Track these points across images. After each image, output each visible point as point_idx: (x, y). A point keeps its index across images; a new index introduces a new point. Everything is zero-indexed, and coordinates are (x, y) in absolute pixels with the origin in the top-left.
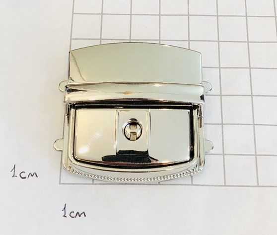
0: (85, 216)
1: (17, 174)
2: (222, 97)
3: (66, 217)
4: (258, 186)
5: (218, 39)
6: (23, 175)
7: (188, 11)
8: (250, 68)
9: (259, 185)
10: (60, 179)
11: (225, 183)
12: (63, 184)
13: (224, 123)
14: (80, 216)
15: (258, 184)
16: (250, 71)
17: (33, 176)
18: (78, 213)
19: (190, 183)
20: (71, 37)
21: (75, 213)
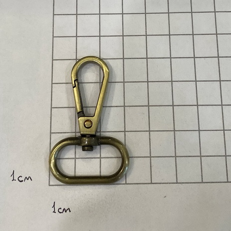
0: (70, 211)
1: (16, 178)
2: (174, 107)
3: (54, 212)
4: (202, 182)
5: (171, 56)
6: (20, 179)
7: (146, 31)
8: (196, 81)
9: (204, 181)
10: (49, 182)
11: (177, 181)
12: (52, 185)
13: (176, 129)
14: (66, 212)
15: (202, 181)
16: (196, 84)
17: (28, 179)
18: (64, 209)
19: (150, 182)
20: (53, 58)
21: (62, 209)
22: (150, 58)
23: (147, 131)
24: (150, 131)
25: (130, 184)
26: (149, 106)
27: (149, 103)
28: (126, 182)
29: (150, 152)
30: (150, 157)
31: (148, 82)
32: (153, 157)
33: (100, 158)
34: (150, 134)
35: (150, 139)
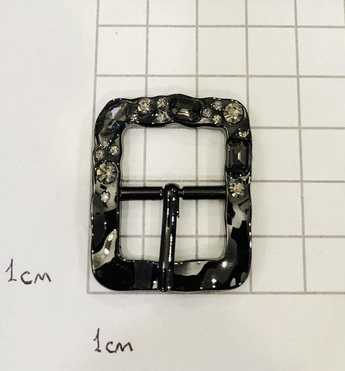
0: (131, 350)
1: (17, 276)
3: (99, 351)
6: (27, 278)
10: (88, 284)
12: (94, 293)
14: (123, 350)
17: (42, 279)
18: (119, 344)
19: (302, 290)
20: (97, 23)
21: (115, 344)
22: (302, 27)
23: (295, 181)
24: (302, 181)
25: (260, 293)
26: (300, 128)
27: (300, 122)
28: (251, 289)
29: (303, 227)
30: (304, 237)
31: (298, 77)
32: (310, 237)
33: (197, 236)
34: (302, 187)
35: (302, 198)
